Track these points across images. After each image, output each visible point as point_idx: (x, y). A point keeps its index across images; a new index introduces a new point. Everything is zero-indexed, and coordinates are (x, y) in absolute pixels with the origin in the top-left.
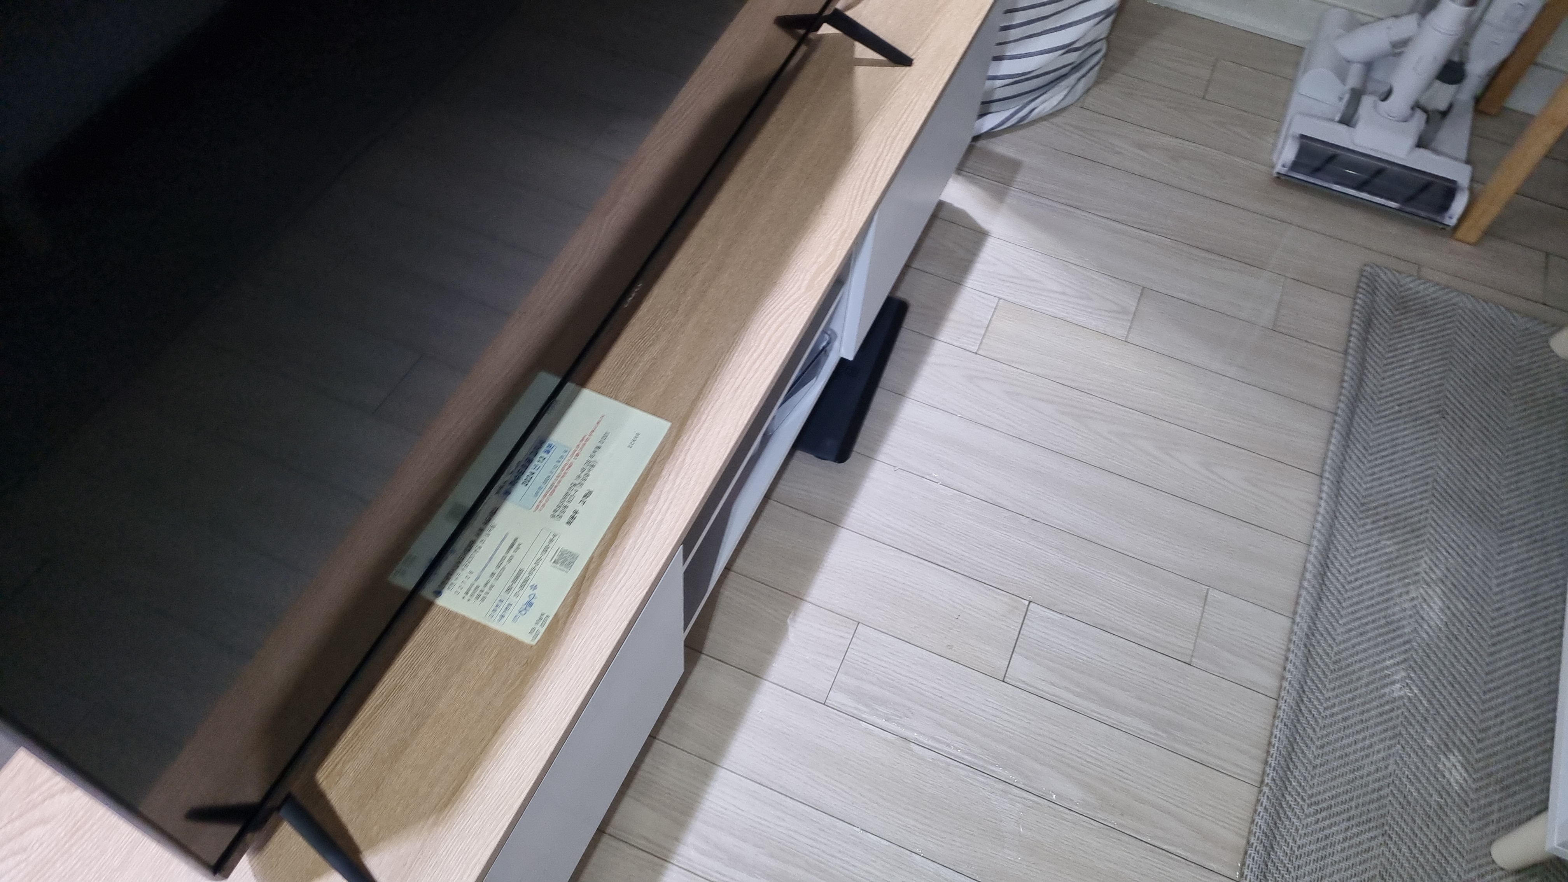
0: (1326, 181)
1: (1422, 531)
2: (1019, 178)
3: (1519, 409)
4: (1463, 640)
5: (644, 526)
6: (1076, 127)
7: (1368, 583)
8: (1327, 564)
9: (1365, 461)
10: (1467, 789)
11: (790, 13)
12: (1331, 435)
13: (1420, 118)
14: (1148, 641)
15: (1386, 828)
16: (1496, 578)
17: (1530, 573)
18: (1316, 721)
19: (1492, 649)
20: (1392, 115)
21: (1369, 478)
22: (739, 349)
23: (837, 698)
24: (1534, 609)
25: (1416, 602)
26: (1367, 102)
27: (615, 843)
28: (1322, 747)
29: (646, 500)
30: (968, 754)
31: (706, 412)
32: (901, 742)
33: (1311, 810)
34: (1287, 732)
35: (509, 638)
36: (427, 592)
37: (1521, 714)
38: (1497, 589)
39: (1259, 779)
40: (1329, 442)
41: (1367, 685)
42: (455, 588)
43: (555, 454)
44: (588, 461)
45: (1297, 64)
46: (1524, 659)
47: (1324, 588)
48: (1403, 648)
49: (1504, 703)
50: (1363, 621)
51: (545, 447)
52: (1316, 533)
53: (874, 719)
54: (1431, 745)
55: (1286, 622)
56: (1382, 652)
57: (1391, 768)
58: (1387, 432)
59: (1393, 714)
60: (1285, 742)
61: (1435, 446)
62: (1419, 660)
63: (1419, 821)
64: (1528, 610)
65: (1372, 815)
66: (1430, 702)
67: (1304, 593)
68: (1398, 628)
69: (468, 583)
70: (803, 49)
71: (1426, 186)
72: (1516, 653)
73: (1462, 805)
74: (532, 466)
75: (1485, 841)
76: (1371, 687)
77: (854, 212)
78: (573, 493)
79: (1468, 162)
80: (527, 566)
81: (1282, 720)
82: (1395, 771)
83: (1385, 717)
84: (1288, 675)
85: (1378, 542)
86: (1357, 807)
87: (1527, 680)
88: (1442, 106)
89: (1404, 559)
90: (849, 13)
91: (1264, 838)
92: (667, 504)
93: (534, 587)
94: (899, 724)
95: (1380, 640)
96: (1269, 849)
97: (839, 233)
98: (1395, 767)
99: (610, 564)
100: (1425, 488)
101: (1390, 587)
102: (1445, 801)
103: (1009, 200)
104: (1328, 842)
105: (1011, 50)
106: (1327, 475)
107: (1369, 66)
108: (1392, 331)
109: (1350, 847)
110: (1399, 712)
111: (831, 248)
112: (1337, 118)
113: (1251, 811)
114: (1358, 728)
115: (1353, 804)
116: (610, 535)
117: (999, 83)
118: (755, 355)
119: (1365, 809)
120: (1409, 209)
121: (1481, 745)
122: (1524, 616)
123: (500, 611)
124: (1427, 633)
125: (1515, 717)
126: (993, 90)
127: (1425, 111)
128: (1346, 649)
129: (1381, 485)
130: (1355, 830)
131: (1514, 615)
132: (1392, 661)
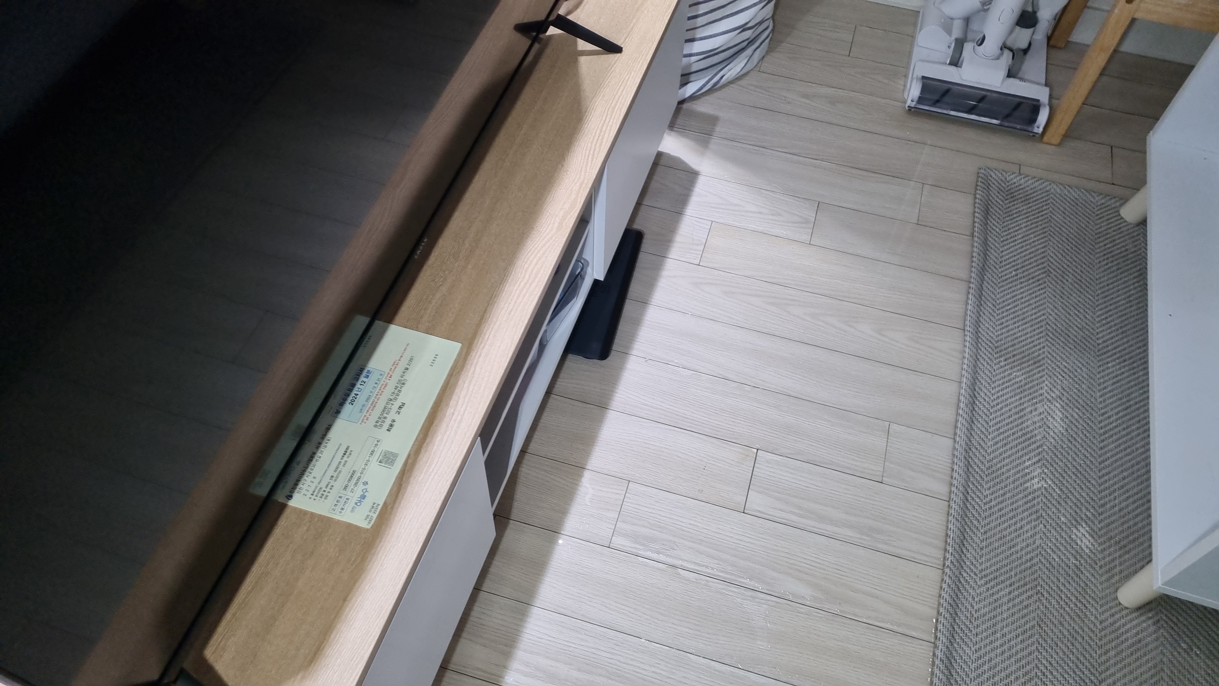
0: (947, 109)
1: (1041, 363)
2: (718, 129)
3: (1103, 263)
4: (1079, 440)
5: (447, 426)
6: (756, 86)
7: (1007, 405)
8: (975, 395)
9: (995, 315)
10: (1095, 551)
11: (526, 21)
12: (968, 298)
13: (1007, 55)
14: (849, 468)
15: (1039, 588)
16: (1099, 391)
17: (1123, 385)
18: (979, 514)
19: (1102, 445)
20: (988, 55)
21: (999, 327)
22: (510, 281)
23: (618, 541)
24: (1129, 410)
25: (1042, 416)
26: (968, 47)
27: (456, 676)
28: (985, 532)
29: (448, 405)
30: (722, 572)
31: (488, 332)
32: (670, 569)
33: (983, 582)
34: (958, 525)
35: (349, 526)
36: (280, 497)
37: (1128, 491)
38: (1101, 399)
39: (942, 563)
40: (967, 304)
41: (1014, 482)
42: (303, 492)
43: (373, 378)
44: (399, 381)
45: (915, 25)
46: (1125, 449)
47: (974, 413)
48: (1037, 451)
49: (1115, 483)
50: (1006, 435)
51: (365, 373)
52: (964, 372)
53: (649, 554)
54: (1064, 521)
55: (949, 442)
56: (1022, 456)
57: (1038, 542)
58: (1009, 291)
59: (1035, 502)
60: (958, 533)
61: (1045, 298)
62: (1049, 459)
63: (1062, 580)
64: (1125, 412)
65: (1027, 579)
66: (1061, 490)
67: (960, 419)
68: (1032, 437)
69: (313, 486)
70: (536, 46)
71: (1019, 105)
72: (1120, 445)
73: (1093, 564)
74: (356, 389)
75: (1112, 589)
76: (1017, 483)
77: (588, 168)
78: (389, 406)
79: (1046, 85)
80: (358, 468)
81: (954, 516)
82: (1040, 544)
83: (1029, 505)
84: (955, 482)
85: (1010, 374)
86: (1015, 575)
87: (1129, 464)
88: (1024, 45)
89: (1030, 385)
90: (570, 17)
91: (949, 607)
92: (464, 407)
93: (366, 483)
94: (667, 556)
95: (1019, 447)
96: (954, 615)
97: (578, 184)
98: (1040, 541)
99: (424, 458)
100: (1041, 330)
101: (1022, 407)
102: (1080, 562)
103: (712, 146)
104: (997, 604)
105: (699, 33)
106: (968, 328)
107: (967, 20)
108: (1004, 216)
109: (1014, 606)
110: (1039, 499)
111: (573, 196)
112: (948, 62)
113: (938, 588)
114: (1011, 515)
115: (1013, 573)
116: (421, 436)
117: (694, 59)
118: (522, 284)
119: (1022, 576)
120: (1006, 124)
121: (1102, 517)
122: (1122, 417)
123: (340, 505)
124: (1053, 438)
125: (1124, 493)
126: (690, 65)
127: (1011, 50)
128: (995, 457)
129: (1008, 331)
130: (1016, 593)
131: (1115, 417)
132: (1030, 462)
